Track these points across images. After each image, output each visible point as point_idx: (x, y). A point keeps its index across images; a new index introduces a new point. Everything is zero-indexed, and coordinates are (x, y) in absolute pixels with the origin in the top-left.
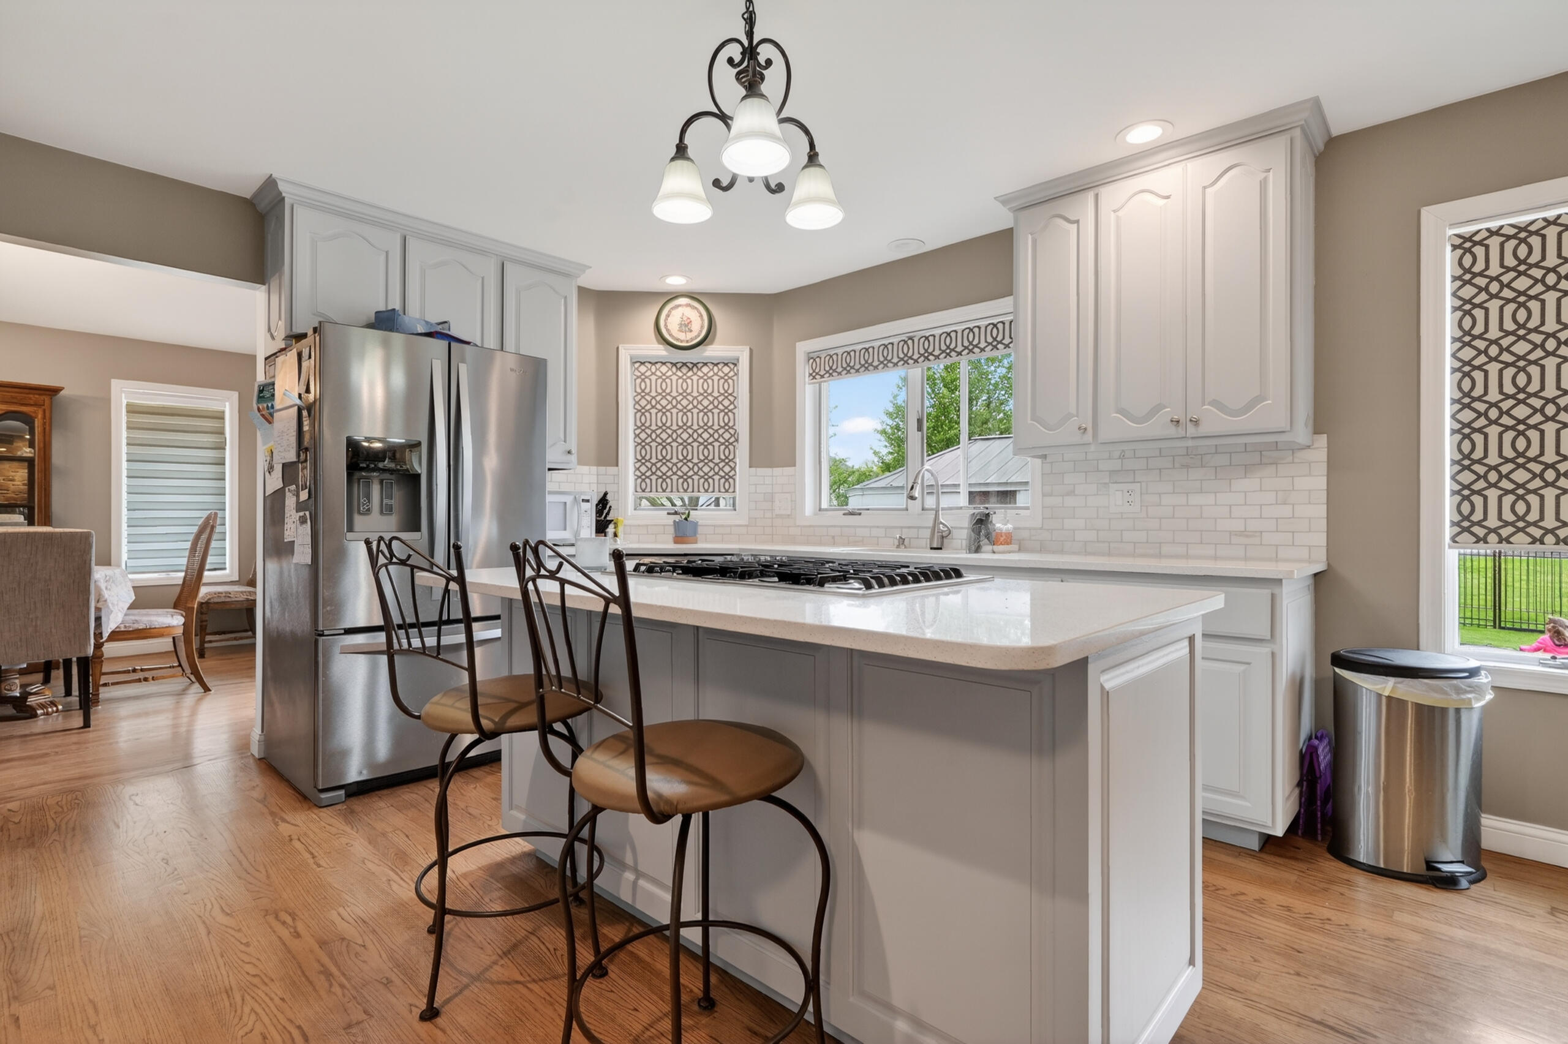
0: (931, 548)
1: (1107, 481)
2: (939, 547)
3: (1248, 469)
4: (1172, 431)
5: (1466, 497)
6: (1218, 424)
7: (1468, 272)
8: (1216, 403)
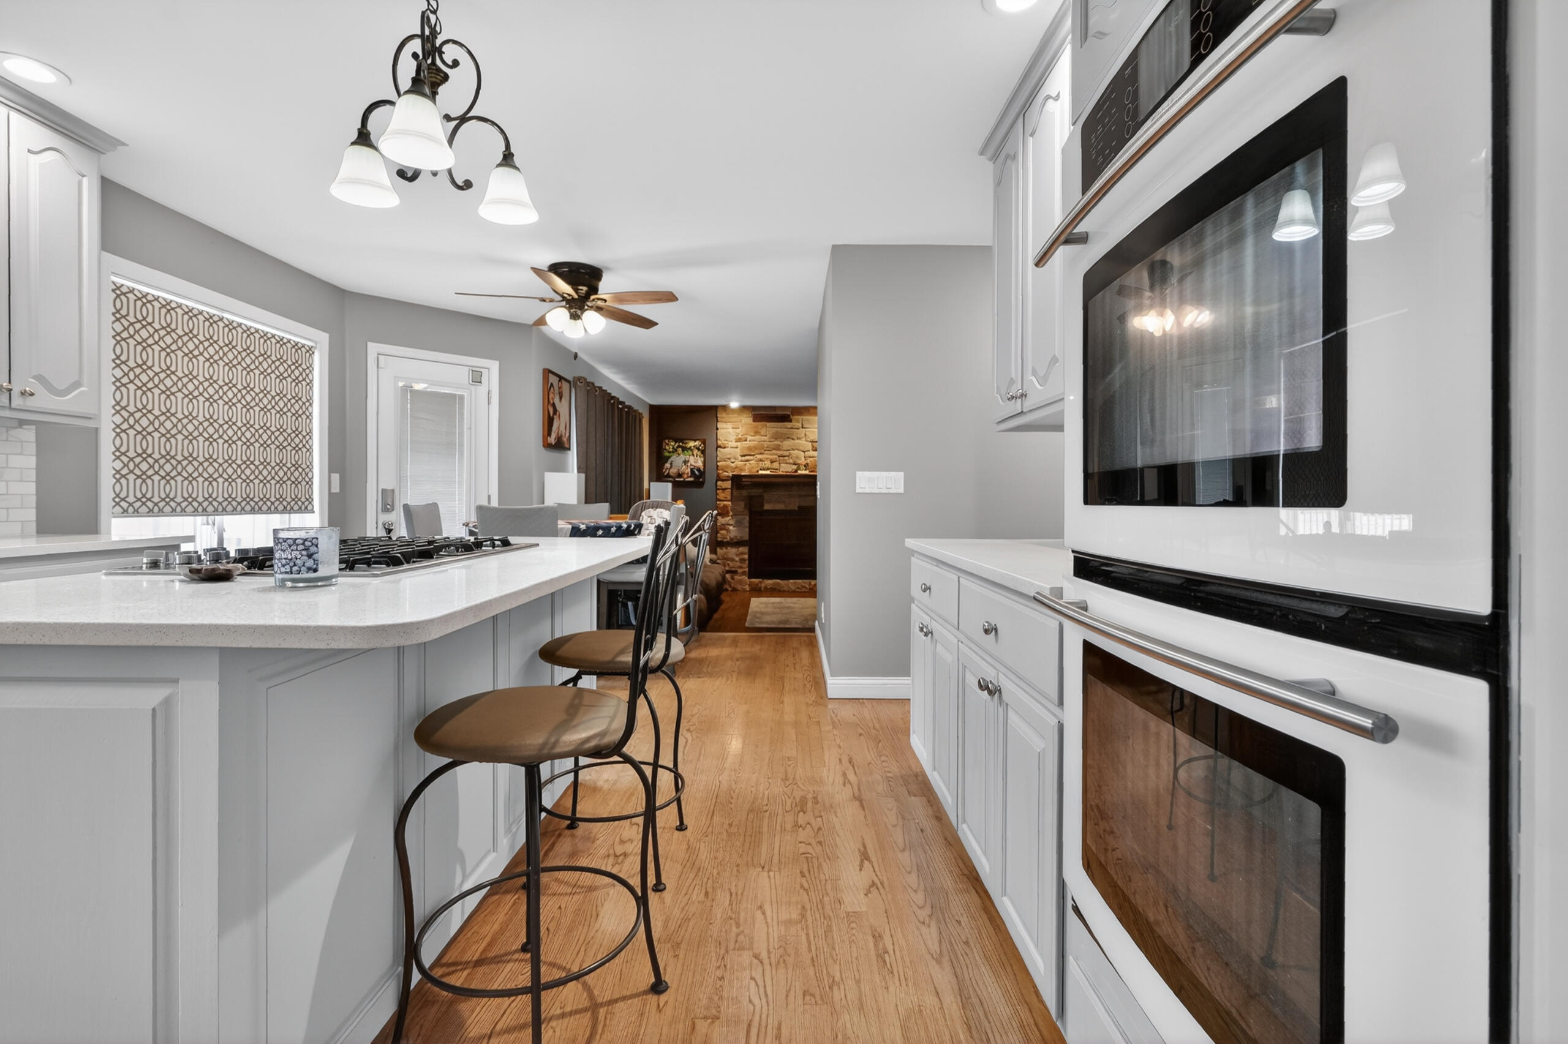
5: (118, 481)
6: (43, 400)
7: (118, 311)
8: (40, 379)
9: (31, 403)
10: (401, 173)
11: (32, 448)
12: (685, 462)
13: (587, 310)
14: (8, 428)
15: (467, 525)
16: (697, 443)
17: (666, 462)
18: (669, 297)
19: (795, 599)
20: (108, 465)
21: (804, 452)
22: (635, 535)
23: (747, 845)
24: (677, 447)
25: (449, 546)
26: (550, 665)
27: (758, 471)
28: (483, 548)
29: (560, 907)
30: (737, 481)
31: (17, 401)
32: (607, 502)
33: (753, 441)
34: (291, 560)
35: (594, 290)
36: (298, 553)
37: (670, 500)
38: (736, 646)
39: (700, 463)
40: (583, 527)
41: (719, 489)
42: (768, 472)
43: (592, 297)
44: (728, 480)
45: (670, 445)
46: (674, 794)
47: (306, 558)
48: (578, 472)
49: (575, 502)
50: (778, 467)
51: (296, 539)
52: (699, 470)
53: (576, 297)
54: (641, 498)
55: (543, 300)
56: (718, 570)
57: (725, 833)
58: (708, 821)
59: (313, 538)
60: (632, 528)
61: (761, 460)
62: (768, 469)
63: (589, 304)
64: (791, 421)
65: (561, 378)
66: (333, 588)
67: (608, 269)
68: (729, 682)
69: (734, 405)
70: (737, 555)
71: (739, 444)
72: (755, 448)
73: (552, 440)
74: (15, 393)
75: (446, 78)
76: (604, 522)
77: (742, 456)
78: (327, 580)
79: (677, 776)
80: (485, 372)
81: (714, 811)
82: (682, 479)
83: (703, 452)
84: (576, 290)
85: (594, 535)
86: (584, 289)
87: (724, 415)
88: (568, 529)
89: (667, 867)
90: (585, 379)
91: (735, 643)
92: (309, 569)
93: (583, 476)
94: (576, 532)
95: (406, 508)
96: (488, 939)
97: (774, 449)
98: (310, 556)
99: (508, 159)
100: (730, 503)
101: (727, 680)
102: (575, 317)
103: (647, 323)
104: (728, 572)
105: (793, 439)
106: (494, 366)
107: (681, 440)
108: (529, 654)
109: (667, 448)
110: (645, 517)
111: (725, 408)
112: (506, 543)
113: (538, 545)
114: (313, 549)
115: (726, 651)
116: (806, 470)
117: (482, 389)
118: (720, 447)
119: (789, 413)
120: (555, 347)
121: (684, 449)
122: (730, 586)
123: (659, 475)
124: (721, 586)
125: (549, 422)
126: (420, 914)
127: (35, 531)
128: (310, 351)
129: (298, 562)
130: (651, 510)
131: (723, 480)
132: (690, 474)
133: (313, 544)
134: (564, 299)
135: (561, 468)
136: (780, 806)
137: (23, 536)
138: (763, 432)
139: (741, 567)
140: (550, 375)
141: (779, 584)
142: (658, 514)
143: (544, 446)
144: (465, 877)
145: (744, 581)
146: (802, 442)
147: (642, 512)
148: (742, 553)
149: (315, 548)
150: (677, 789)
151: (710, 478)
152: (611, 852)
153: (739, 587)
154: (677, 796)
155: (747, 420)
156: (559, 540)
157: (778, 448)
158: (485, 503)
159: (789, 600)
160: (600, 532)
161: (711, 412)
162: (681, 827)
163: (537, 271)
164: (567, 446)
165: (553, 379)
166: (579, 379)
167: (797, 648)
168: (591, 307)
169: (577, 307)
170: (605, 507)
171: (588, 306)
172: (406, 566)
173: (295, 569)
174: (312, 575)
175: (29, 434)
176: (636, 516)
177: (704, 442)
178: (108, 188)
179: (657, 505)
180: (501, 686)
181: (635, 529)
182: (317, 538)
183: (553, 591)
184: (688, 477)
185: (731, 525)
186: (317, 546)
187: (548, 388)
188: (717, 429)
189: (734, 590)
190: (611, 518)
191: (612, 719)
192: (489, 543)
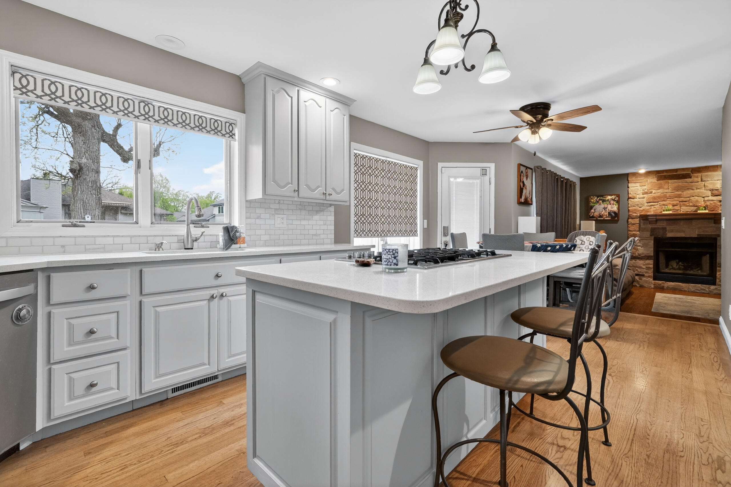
0: (185, 249)
1: (274, 213)
2: (192, 248)
3: (317, 212)
4: (323, 197)
5: (356, 224)
6: (334, 197)
7: (356, 163)
8: (333, 189)
9: (331, 198)
10: (442, 72)
11: (333, 214)
12: (605, 208)
13: (541, 127)
14: (327, 207)
15: (478, 243)
16: (613, 197)
17: (592, 209)
18: (596, 108)
19: (694, 298)
20: (353, 219)
21: (704, 197)
22: (571, 251)
23: (665, 477)
24: (599, 200)
25: (464, 254)
26: (518, 324)
27: (661, 212)
28: (481, 256)
29: (522, 466)
30: (644, 218)
31: (328, 197)
32: (553, 232)
33: (657, 193)
34: (388, 259)
35: (546, 116)
36: (390, 256)
37: (594, 230)
38: (646, 325)
39: (615, 208)
40: (539, 245)
41: (629, 224)
42: (671, 212)
43: (544, 120)
44: (637, 218)
45: (594, 199)
46: (601, 423)
47: (393, 258)
48: (537, 216)
49: (535, 232)
50: (679, 208)
51: (390, 249)
52: (615, 213)
53: (535, 121)
54: (575, 229)
55: (517, 127)
56: (631, 273)
57: (644, 462)
58: (629, 446)
59: (396, 249)
60: (569, 247)
61: (664, 205)
62: (670, 210)
63: (542, 124)
64: (691, 177)
65: (527, 168)
66: (406, 273)
67: (554, 102)
68: (641, 348)
69: (642, 171)
70: (644, 265)
71: (644, 195)
72: (659, 197)
73: (522, 200)
74: (327, 195)
75: (462, 16)
76: (551, 242)
77: (647, 203)
78: (402, 270)
79: (603, 410)
80: (488, 169)
81: (633, 440)
82: (602, 219)
83: (618, 202)
84: (535, 118)
85: (546, 251)
86: (540, 116)
87: (634, 179)
88: (531, 246)
89: (595, 469)
90: (541, 167)
91: (645, 322)
92: (395, 264)
93: (539, 218)
94: (535, 249)
95: (452, 234)
96: (481, 467)
97: (676, 197)
98: (395, 258)
99: (494, 47)
100: (638, 232)
101: (640, 346)
102: (534, 133)
103: (579, 128)
104: (637, 275)
105: (693, 189)
106: (492, 166)
107: (602, 196)
108: (505, 315)
109: (592, 201)
110: (578, 241)
111: (635, 174)
112: (493, 254)
113: (511, 255)
114: (396, 254)
115: (637, 327)
116: (705, 210)
117: (487, 178)
118: (631, 198)
119: (690, 172)
120: (524, 152)
121: (604, 201)
122: (639, 284)
123: (587, 216)
124: (631, 283)
125: (521, 191)
126: (445, 444)
127: (334, 242)
128: (416, 169)
129: (391, 260)
130: (582, 236)
131: (632, 218)
132: (607, 215)
133: (396, 252)
134: (528, 124)
135: (528, 214)
136: (696, 458)
137: (331, 244)
138: (666, 187)
139: (646, 273)
140: (521, 167)
141: (679, 286)
142: (586, 239)
143: (518, 203)
144: (469, 430)
145: (649, 281)
146: (703, 190)
147: (575, 237)
148: (649, 264)
149: (397, 254)
150: (604, 420)
151: (623, 217)
152: (555, 442)
153: (646, 285)
154: (604, 425)
155: (652, 180)
156: (525, 253)
157: (679, 196)
158: (488, 232)
159: (690, 297)
160: (549, 248)
161: (625, 177)
162: (606, 443)
163: (513, 112)
164: (531, 203)
165: (523, 169)
166: (538, 167)
167: (701, 334)
168: (544, 126)
169: (536, 127)
170: (552, 235)
171: (542, 125)
172: (440, 264)
173: (389, 263)
174: (396, 267)
175: (332, 209)
176: (572, 240)
177: (618, 196)
178: (352, 118)
179: (585, 234)
180: (489, 334)
181: (571, 247)
182: (398, 249)
183: (519, 284)
184: (607, 217)
185: (639, 246)
186: (398, 253)
187: (520, 174)
188: (628, 187)
189: (641, 286)
190: (556, 241)
191: (557, 373)
192: (485, 253)
